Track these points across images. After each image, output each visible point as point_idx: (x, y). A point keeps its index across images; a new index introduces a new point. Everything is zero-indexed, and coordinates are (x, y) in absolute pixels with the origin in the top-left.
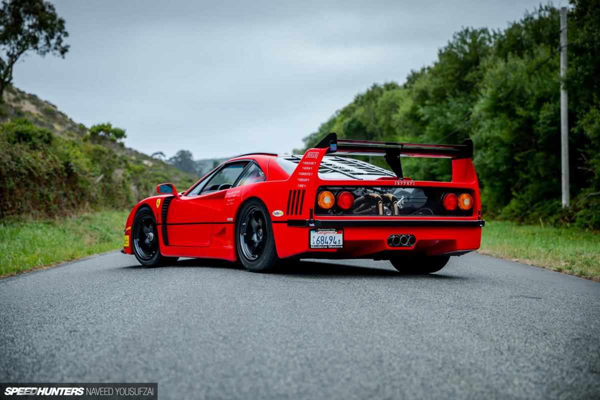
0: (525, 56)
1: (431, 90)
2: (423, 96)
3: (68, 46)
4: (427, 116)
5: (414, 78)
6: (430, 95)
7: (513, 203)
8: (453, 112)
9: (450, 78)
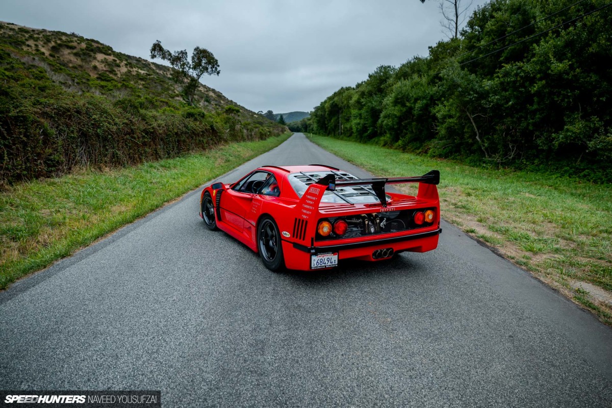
0: (409, 79)
1: (367, 91)
2: (363, 94)
3: (219, 71)
4: (364, 103)
5: (358, 86)
6: (366, 93)
7: (400, 142)
8: (375, 102)
9: (375, 86)
